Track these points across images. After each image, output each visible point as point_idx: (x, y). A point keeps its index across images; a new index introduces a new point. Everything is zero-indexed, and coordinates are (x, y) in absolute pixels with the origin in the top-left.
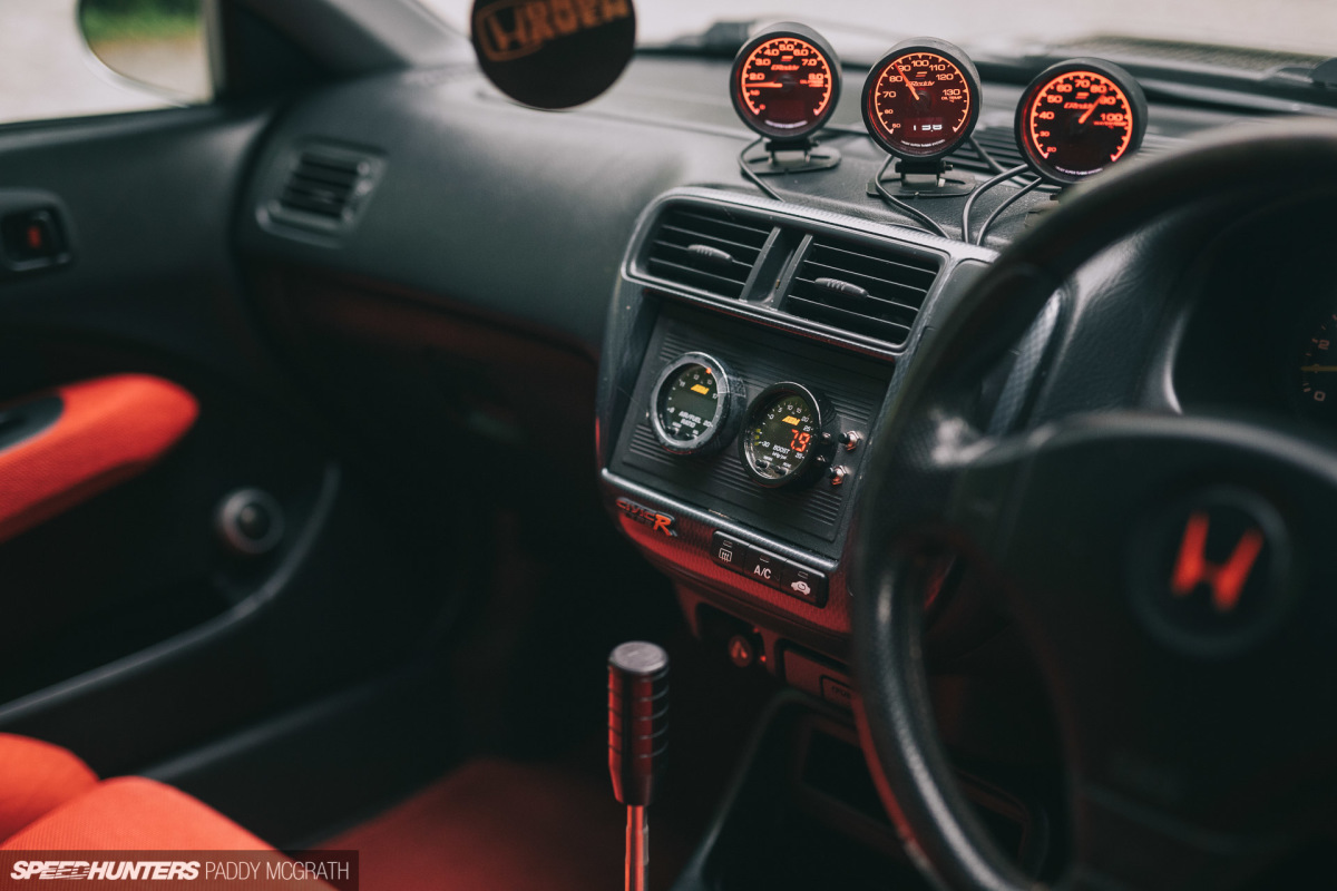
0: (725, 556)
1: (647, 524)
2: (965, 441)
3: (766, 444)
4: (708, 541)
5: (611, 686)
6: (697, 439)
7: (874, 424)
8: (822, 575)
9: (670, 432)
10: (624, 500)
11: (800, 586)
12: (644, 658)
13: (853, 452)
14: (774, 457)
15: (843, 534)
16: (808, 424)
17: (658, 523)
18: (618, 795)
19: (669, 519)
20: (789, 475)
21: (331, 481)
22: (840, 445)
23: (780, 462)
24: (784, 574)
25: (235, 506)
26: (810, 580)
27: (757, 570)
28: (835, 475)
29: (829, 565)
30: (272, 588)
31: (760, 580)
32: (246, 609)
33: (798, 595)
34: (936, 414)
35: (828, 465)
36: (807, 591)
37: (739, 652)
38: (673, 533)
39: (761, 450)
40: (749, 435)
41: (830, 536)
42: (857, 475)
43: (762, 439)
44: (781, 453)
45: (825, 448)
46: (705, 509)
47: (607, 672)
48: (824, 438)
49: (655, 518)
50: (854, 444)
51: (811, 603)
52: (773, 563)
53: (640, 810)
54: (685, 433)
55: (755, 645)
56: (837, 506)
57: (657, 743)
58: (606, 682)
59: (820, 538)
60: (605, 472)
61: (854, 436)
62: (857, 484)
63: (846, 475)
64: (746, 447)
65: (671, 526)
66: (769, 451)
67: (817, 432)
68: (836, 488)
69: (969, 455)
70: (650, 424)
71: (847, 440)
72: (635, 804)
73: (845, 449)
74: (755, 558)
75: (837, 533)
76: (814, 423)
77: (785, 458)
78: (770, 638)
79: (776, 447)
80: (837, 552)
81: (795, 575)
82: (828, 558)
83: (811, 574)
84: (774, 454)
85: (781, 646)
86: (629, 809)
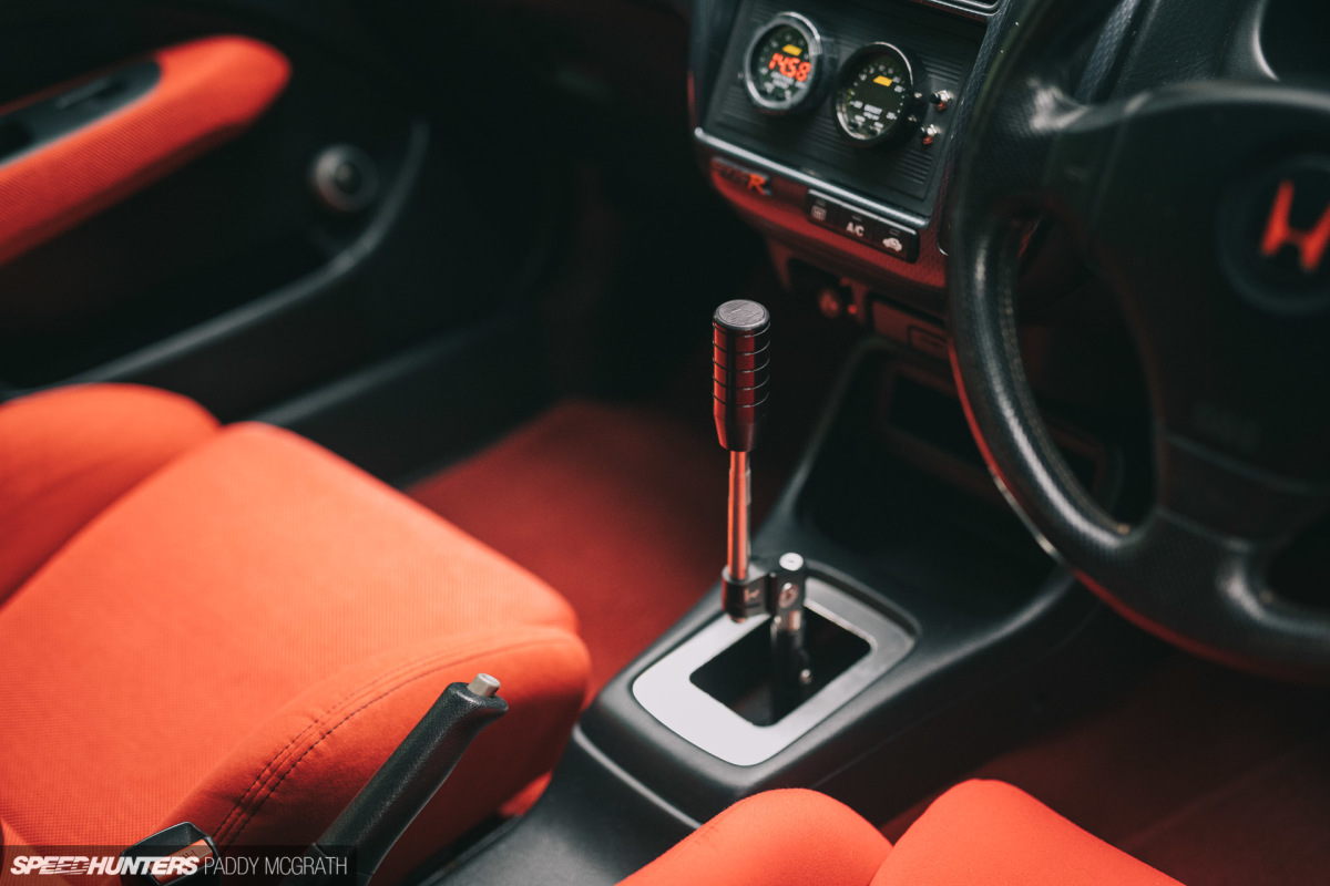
0: (819, 213)
1: (741, 184)
2: (1061, 108)
3: (858, 105)
4: (802, 199)
5: (715, 341)
6: (790, 99)
7: (964, 86)
8: (913, 232)
9: (763, 93)
10: (719, 160)
11: (893, 243)
12: (746, 315)
13: (943, 112)
14: (866, 118)
15: (933, 193)
16: (900, 84)
17: (753, 182)
18: (722, 442)
19: (763, 178)
20: (882, 135)
21: (419, 138)
22: (931, 105)
23: (870, 122)
24: (876, 231)
25: (329, 165)
26: (902, 237)
27: (850, 227)
28: (926, 135)
29: (920, 222)
30: (369, 242)
31: (852, 237)
32: (344, 263)
33: (890, 251)
34: (1033, 83)
35: (919, 124)
36: (898, 246)
37: (829, 303)
38: (766, 192)
39: (853, 111)
40: (841, 96)
41: (921, 194)
42: (947, 133)
43: (854, 99)
44: (873, 114)
45: (917, 108)
46: (797, 168)
47: (712, 328)
48: (915, 99)
49: (749, 178)
50: (945, 103)
51: (902, 259)
52: (865, 221)
53: (743, 455)
54: (778, 95)
55: (845, 297)
56: (927, 165)
57: (759, 394)
58: (712, 338)
59: (909, 195)
60: (699, 133)
61: (945, 96)
62: (948, 145)
63: (937, 135)
64: (838, 108)
65: (766, 185)
66: (861, 111)
67: (909, 91)
68: (927, 146)
69: (1063, 122)
70: (743, 85)
71: (938, 100)
72: (738, 449)
73: (936, 108)
74: (849, 216)
75: (928, 191)
76: (905, 82)
77: (876, 118)
78: (859, 291)
79: (868, 108)
80: (928, 209)
81: (887, 232)
82: (918, 215)
83: (902, 232)
84: (866, 114)
85: (870, 298)
86: (733, 454)
